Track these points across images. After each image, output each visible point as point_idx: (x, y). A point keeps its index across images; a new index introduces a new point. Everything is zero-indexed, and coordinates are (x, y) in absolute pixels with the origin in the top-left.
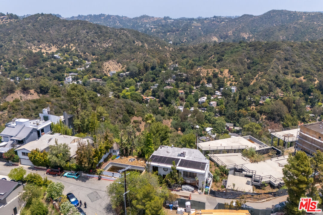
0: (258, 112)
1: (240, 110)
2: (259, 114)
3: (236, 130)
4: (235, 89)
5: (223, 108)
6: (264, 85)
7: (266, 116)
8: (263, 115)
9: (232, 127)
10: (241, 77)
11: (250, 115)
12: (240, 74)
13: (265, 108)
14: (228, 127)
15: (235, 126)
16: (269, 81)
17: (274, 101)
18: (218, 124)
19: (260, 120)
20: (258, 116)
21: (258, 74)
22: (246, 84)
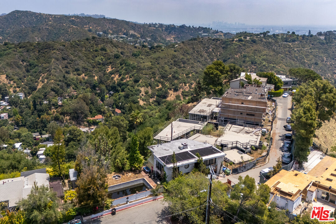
0: (61, 114)
1: (42, 116)
2: (62, 116)
3: (45, 138)
4: (22, 95)
5: (20, 119)
6: (55, 86)
7: (69, 117)
8: (67, 116)
9: (40, 137)
10: (23, 82)
11: (53, 120)
12: (20, 79)
13: (66, 108)
14: (35, 138)
15: (41, 134)
16: (58, 81)
17: (70, 101)
18: (26, 137)
19: (65, 122)
20: (62, 118)
21: (41, 76)
22: (33, 88)
